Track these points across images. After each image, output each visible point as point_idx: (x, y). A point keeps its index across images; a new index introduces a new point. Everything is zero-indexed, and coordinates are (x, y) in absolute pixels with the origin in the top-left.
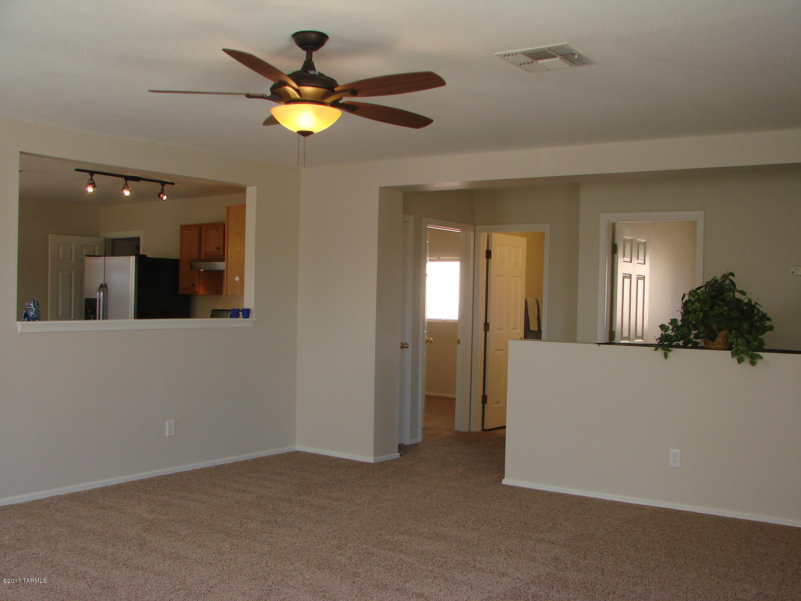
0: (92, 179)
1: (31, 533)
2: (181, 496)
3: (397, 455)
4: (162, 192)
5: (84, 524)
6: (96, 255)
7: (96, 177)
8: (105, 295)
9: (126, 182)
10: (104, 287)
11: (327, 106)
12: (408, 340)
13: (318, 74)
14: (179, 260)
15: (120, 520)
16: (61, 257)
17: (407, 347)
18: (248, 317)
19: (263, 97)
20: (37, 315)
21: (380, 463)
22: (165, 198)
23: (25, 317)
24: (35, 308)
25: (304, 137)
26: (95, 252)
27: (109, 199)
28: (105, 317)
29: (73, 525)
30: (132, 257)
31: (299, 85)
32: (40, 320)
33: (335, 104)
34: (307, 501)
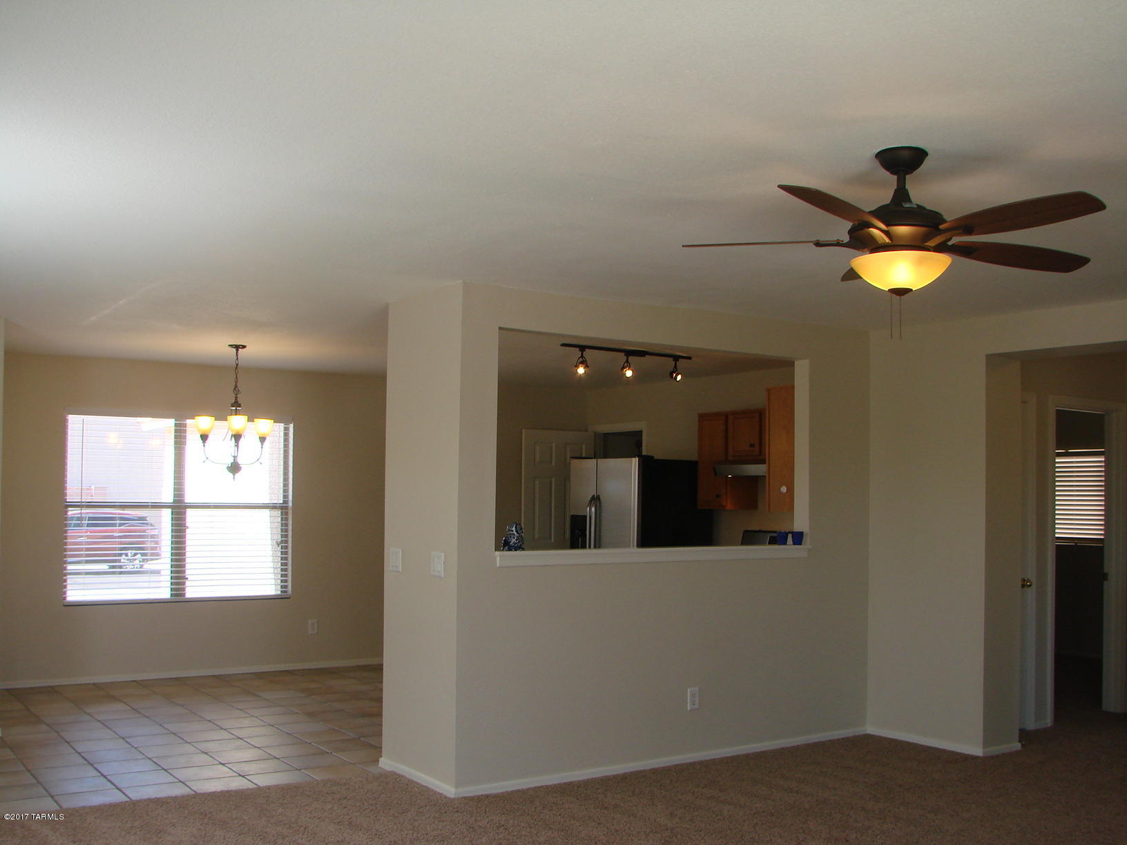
0: (582, 356)
1: (514, 836)
2: (709, 795)
3: (1017, 746)
4: (675, 370)
5: (581, 828)
6: (584, 456)
7: (588, 353)
8: (598, 511)
9: (627, 359)
10: (596, 500)
11: (930, 251)
12: (1031, 575)
13: (916, 206)
14: (696, 462)
15: (628, 825)
16: (537, 460)
17: (1030, 586)
18: (800, 544)
19: (838, 244)
20: (521, 543)
21: (992, 757)
22: (679, 378)
23: (504, 546)
24: (517, 533)
25: (898, 297)
26: (582, 454)
27: (604, 381)
28: (598, 545)
29: (567, 828)
30: (633, 459)
31: (887, 225)
32: (523, 549)
33: (940, 249)
34: (889, 811)
